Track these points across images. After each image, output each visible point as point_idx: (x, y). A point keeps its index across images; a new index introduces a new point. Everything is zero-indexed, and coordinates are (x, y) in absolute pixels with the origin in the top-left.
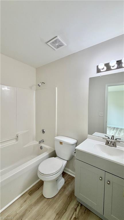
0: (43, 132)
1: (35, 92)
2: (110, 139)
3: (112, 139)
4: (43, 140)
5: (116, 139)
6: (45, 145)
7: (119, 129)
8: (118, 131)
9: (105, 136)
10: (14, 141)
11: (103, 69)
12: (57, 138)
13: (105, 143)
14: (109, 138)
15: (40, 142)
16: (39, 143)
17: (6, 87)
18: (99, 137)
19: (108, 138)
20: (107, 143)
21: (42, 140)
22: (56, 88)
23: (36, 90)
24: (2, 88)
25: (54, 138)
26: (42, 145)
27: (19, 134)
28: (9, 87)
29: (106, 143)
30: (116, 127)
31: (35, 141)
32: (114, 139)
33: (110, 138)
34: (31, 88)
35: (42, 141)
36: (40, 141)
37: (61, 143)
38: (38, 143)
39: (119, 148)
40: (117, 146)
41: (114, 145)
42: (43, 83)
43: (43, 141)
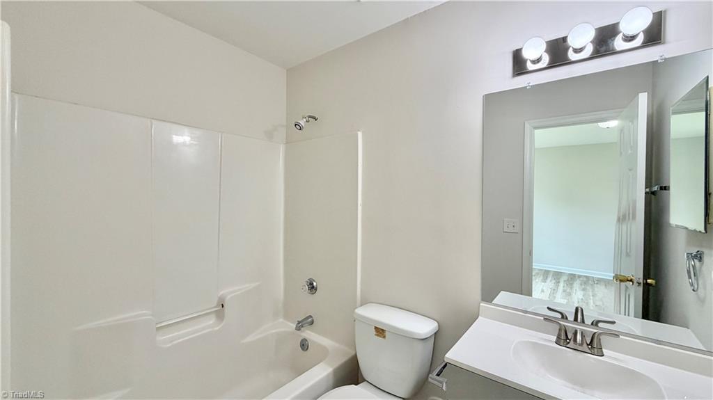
0: (312, 288)
1: (282, 149)
2: (570, 322)
3: (576, 319)
4: (311, 316)
5: (595, 324)
6: (317, 336)
7: (565, 278)
8: (562, 284)
9: (548, 308)
10: (212, 320)
11: (538, 60)
12: (361, 311)
13: (555, 338)
14: (564, 317)
15: (300, 326)
16: (298, 328)
17: (186, 130)
18: (526, 312)
19: (560, 316)
20: (563, 337)
21: (308, 318)
22: (360, 134)
23: (287, 143)
24: (174, 136)
25: (353, 312)
26: (308, 334)
27: (229, 297)
28: (198, 132)
29: (559, 337)
30: (567, 270)
31: (281, 320)
32: (588, 322)
33: (571, 318)
34: (269, 135)
35: (306, 322)
36: (299, 322)
37: (380, 332)
38: (295, 326)
39: (615, 359)
40: (604, 350)
41: (593, 345)
42: (310, 117)
43: (312, 323)
